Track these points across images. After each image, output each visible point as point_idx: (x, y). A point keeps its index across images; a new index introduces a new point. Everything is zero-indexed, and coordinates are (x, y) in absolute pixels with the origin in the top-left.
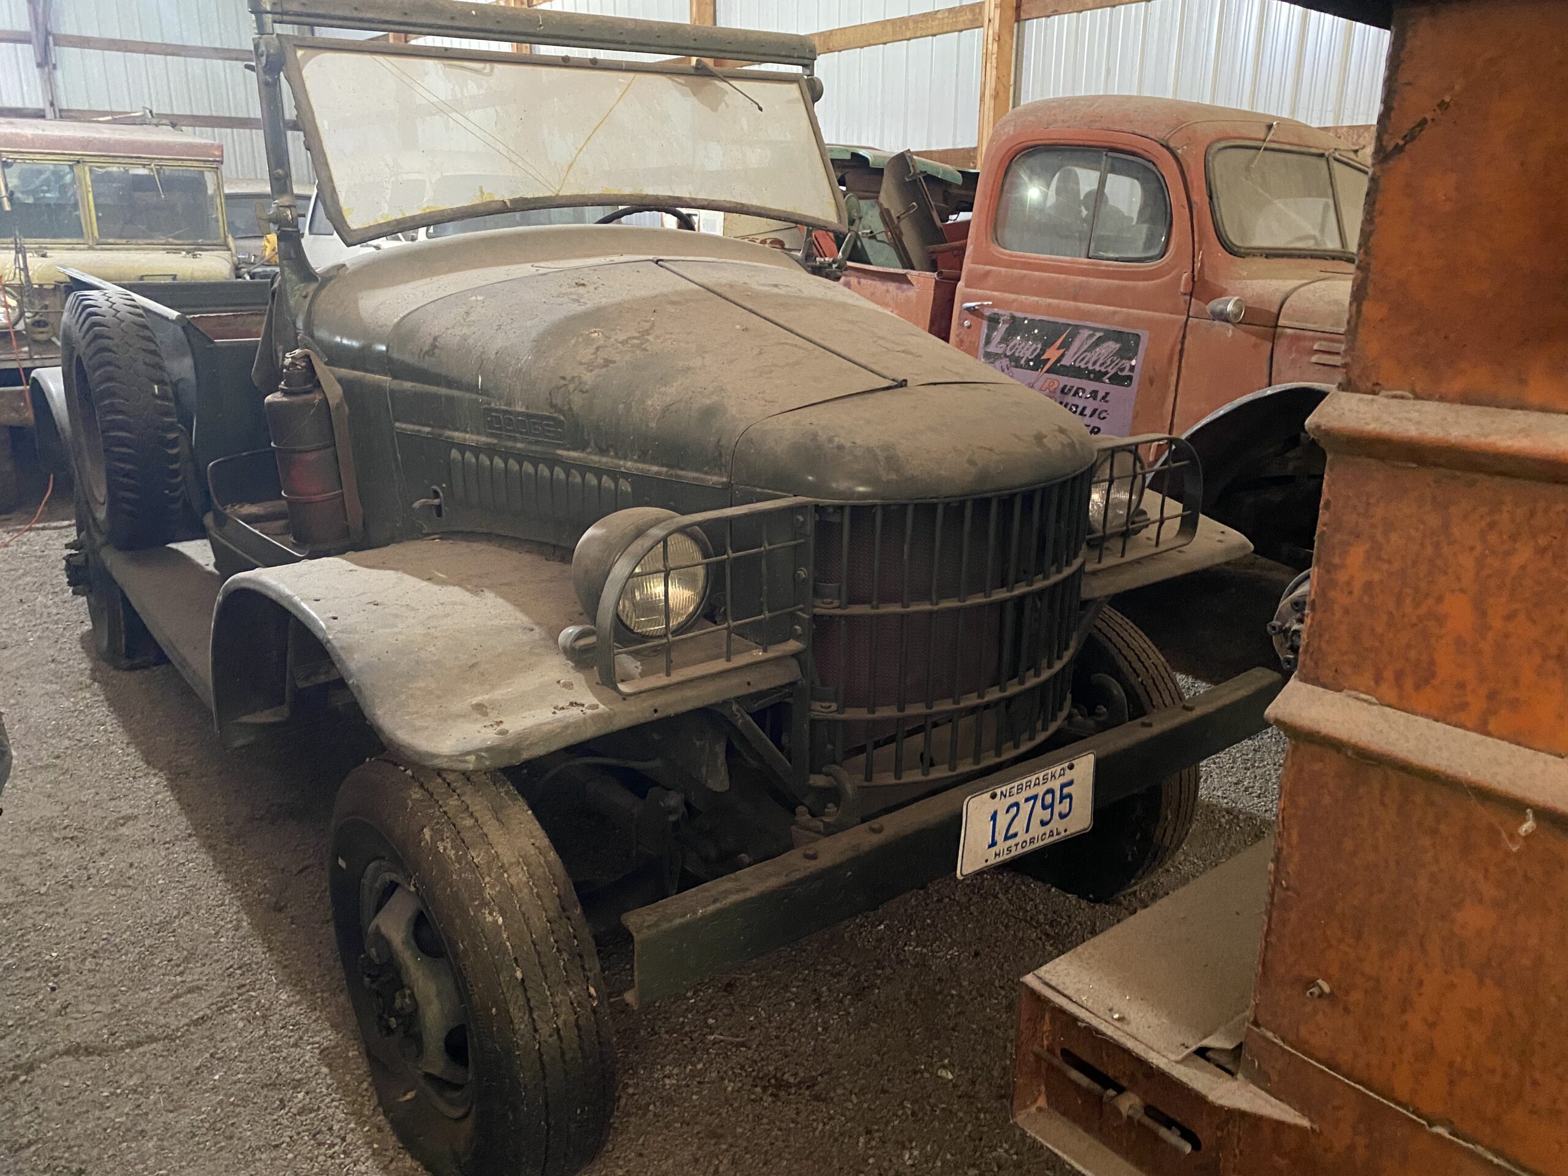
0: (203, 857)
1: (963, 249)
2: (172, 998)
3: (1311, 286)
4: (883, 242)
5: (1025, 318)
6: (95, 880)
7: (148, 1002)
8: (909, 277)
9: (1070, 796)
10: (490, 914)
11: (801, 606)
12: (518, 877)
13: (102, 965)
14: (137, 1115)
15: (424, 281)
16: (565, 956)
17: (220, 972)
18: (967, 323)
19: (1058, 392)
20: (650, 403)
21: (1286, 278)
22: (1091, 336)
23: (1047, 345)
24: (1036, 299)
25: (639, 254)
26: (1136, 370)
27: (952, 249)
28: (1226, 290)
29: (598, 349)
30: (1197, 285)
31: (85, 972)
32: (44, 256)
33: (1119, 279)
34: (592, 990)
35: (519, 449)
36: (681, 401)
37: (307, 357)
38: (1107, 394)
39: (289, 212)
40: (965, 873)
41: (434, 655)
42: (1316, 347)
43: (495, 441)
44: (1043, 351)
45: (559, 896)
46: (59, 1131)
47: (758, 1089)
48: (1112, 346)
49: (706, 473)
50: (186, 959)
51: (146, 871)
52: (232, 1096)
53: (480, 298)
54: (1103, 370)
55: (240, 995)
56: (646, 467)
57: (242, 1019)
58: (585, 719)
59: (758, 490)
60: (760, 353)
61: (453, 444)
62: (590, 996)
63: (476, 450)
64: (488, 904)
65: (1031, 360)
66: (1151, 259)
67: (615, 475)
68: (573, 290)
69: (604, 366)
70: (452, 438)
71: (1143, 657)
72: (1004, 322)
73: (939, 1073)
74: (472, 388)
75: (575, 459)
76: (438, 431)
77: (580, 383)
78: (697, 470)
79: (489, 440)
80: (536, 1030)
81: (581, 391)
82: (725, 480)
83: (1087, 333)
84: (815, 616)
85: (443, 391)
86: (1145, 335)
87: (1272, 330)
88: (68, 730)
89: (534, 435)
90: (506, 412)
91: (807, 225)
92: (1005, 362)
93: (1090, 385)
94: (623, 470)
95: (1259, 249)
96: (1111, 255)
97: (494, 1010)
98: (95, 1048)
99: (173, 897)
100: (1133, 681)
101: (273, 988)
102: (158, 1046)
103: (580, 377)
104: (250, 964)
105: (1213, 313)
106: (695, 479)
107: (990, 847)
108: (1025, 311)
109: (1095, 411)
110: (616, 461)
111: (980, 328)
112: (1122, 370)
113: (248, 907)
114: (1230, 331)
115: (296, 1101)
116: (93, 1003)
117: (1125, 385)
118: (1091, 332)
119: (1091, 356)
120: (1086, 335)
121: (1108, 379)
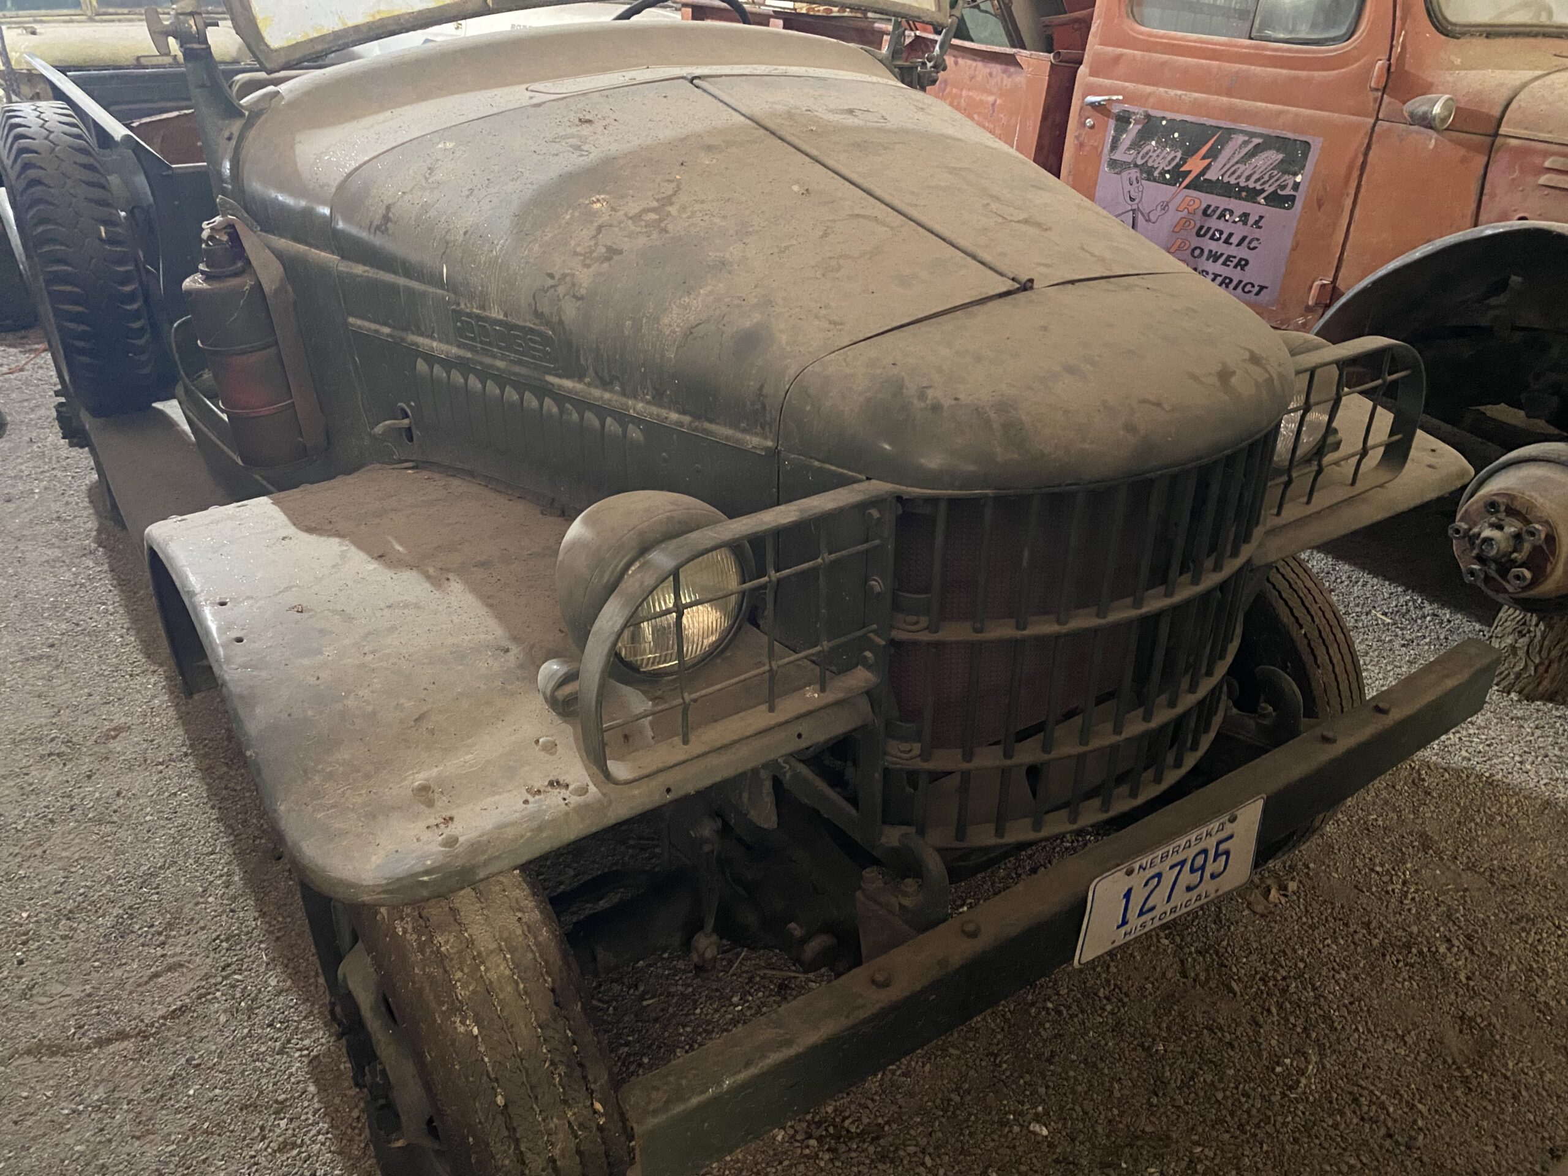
0: (196, 786)
1: (1086, 24)
2: (151, 979)
3: (1548, 80)
4: (986, 12)
5: (1164, 118)
6: (78, 812)
7: (121, 984)
8: (1018, 57)
9: (1227, 853)
10: (463, 1023)
11: (875, 626)
12: (498, 969)
13: (75, 930)
14: (100, 1142)
15: (381, 117)
16: (562, 1069)
17: (204, 945)
18: (1089, 122)
19: (1200, 212)
20: (666, 321)
21: (1512, 68)
22: (1245, 143)
23: (1189, 153)
24: (1179, 92)
25: (670, 63)
26: (1301, 187)
27: (1077, 20)
28: (1432, 84)
29: (599, 229)
30: (1392, 76)
31: (58, 940)
32: (34, 33)
33: (1291, 68)
34: (598, 1106)
35: (498, 369)
36: (708, 321)
37: (230, 228)
38: (1261, 217)
39: (192, 22)
40: (1083, 961)
41: (368, 703)
42: (1547, 164)
43: (469, 355)
44: (1184, 160)
45: (553, 990)
46: (12, 1161)
47: (813, 1142)
48: (1274, 157)
49: (744, 431)
50: (170, 926)
51: (134, 803)
52: (207, 1119)
53: (449, 145)
54: (1258, 187)
55: (225, 978)
56: (664, 413)
57: (225, 1011)
58: (567, 814)
59: (816, 463)
60: (825, 235)
61: (416, 352)
62: (595, 1112)
63: (447, 364)
64: (460, 1010)
65: (1168, 172)
66: (1335, 40)
67: (623, 418)
68: (574, 130)
69: (608, 259)
70: (417, 345)
71: (1308, 601)
72: (1137, 122)
73: (1031, 1128)
74: (435, 279)
75: (570, 391)
76: (398, 333)
77: (574, 285)
78: (735, 426)
79: (462, 352)
80: (524, 1163)
81: (574, 296)
82: (770, 444)
83: (1241, 138)
84: (893, 642)
85: (402, 281)
86: (1317, 143)
87: (1489, 140)
88: (66, 610)
89: (516, 352)
90: (479, 318)
91: (896, 15)
92: (1134, 173)
93: (1239, 206)
94: (631, 412)
95: (1480, 25)
96: (1282, 36)
97: (471, 1139)
98: (59, 1047)
99: (161, 842)
100: (1294, 635)
101: (262, 969)
102: (129, 1045)
103: (573, 275)
104: (239, 935)
105: (1412, 115)
106: (727, 438)
107: (1118, 927)
108: (1164, 109)
109: (1244, 238)
110: (624, 400)
111: (1105, 130)
112: (1283, 187)
113: (240, 855)
114: (1431, 140)
115: (278, 1131)
116: (62, 983)
117: (1285, 208)
118: (1246, 138)
119: (1245, 169)
120: (1240, 142)
121: (1264, 198)
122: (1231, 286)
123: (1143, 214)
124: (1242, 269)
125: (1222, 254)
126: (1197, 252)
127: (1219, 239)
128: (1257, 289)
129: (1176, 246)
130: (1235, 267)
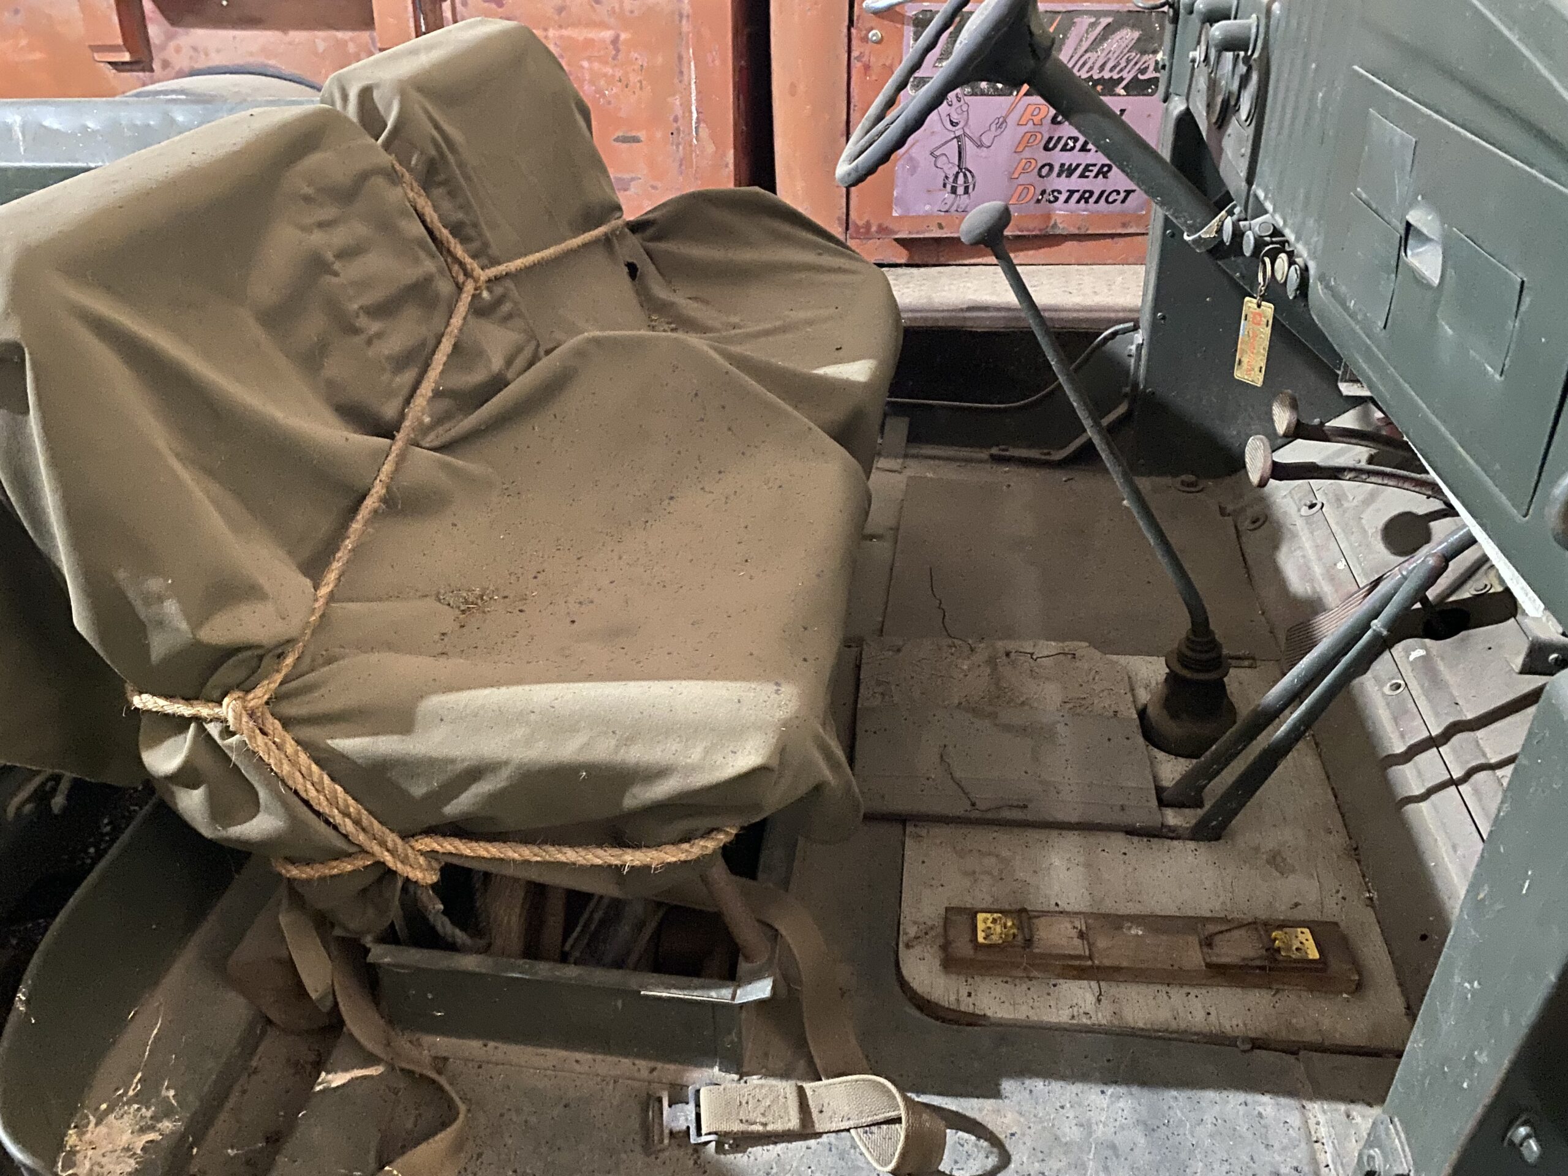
18: (874, 35)
22: (1093, 25)
38: (1123, 111)
48: (1129, 35)
54: (1116, 77)
83: (1086, 21)
111: (900, 41)
112: (1143, 71)
117: (1148, 95)
118: (1093, 20)
119: (1096, 57)
120: (1085, 26)
121: (1124, 88)
122: (1092, 200)
123: (970, 138)
124: (1105, 177)
125: (1078, 166)
126: (1045, 171)
127: (1073, 148)
128: (1123, 195)
129: (1019, 170)
130: (1096, 176)
